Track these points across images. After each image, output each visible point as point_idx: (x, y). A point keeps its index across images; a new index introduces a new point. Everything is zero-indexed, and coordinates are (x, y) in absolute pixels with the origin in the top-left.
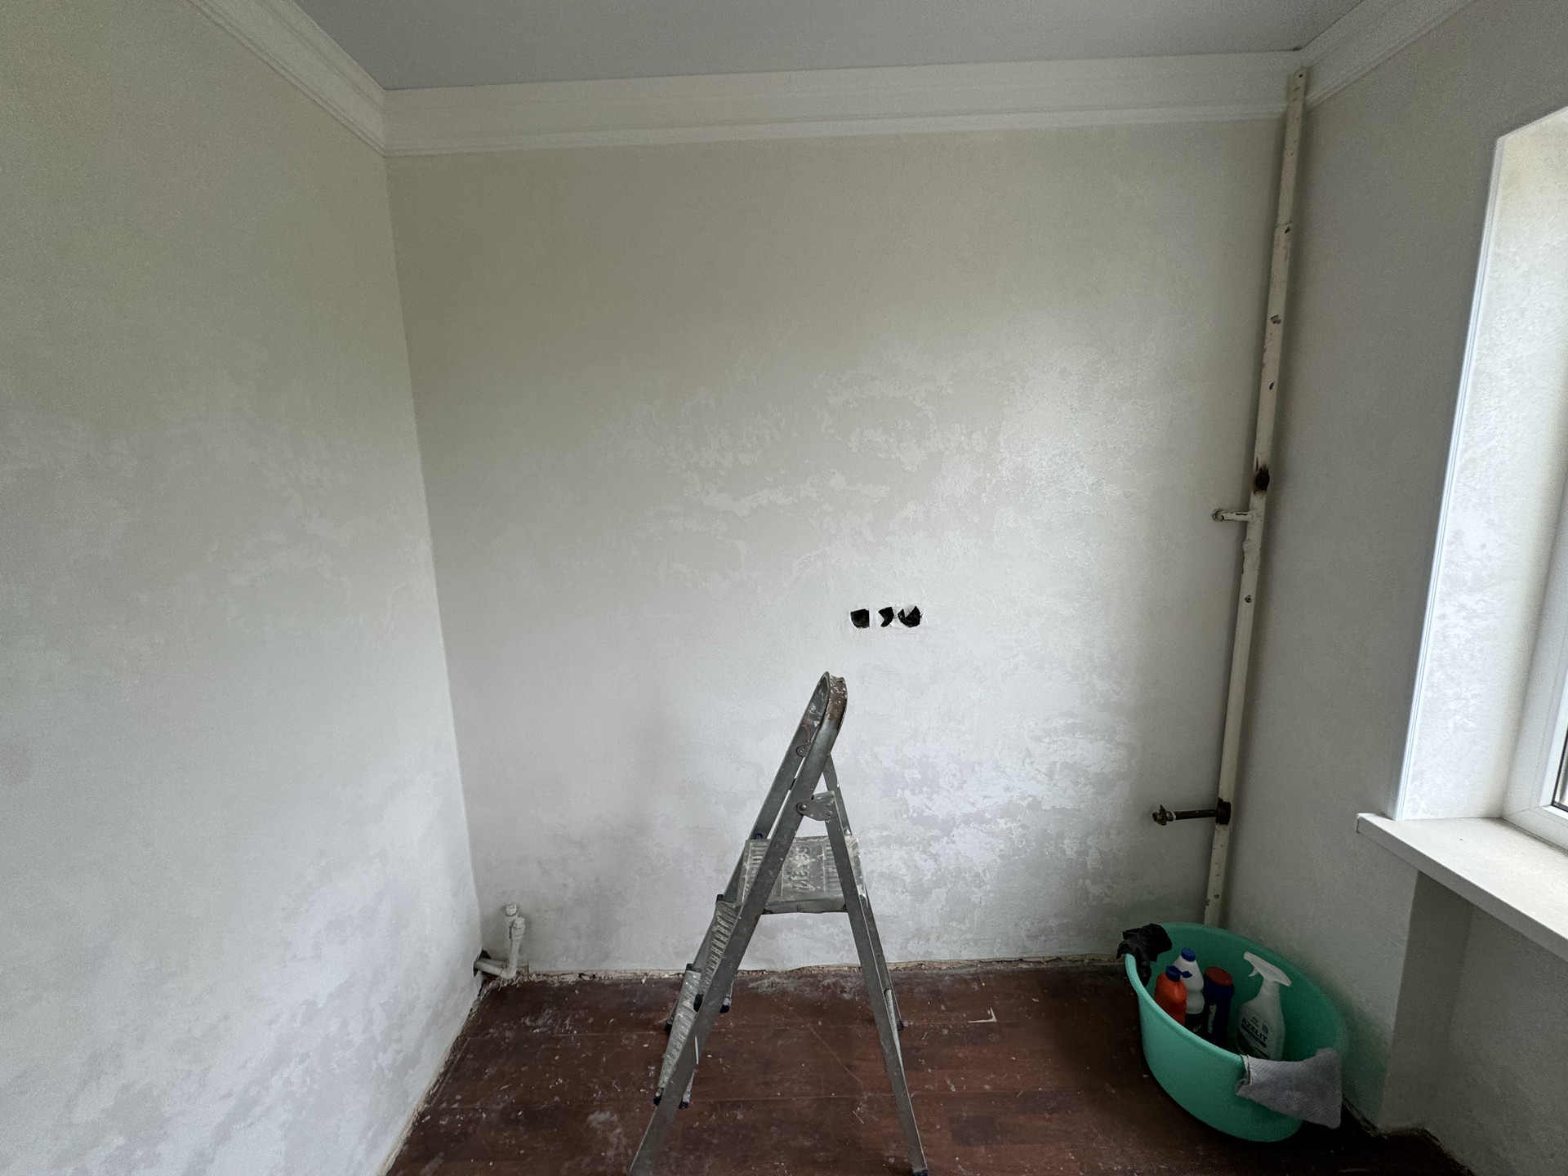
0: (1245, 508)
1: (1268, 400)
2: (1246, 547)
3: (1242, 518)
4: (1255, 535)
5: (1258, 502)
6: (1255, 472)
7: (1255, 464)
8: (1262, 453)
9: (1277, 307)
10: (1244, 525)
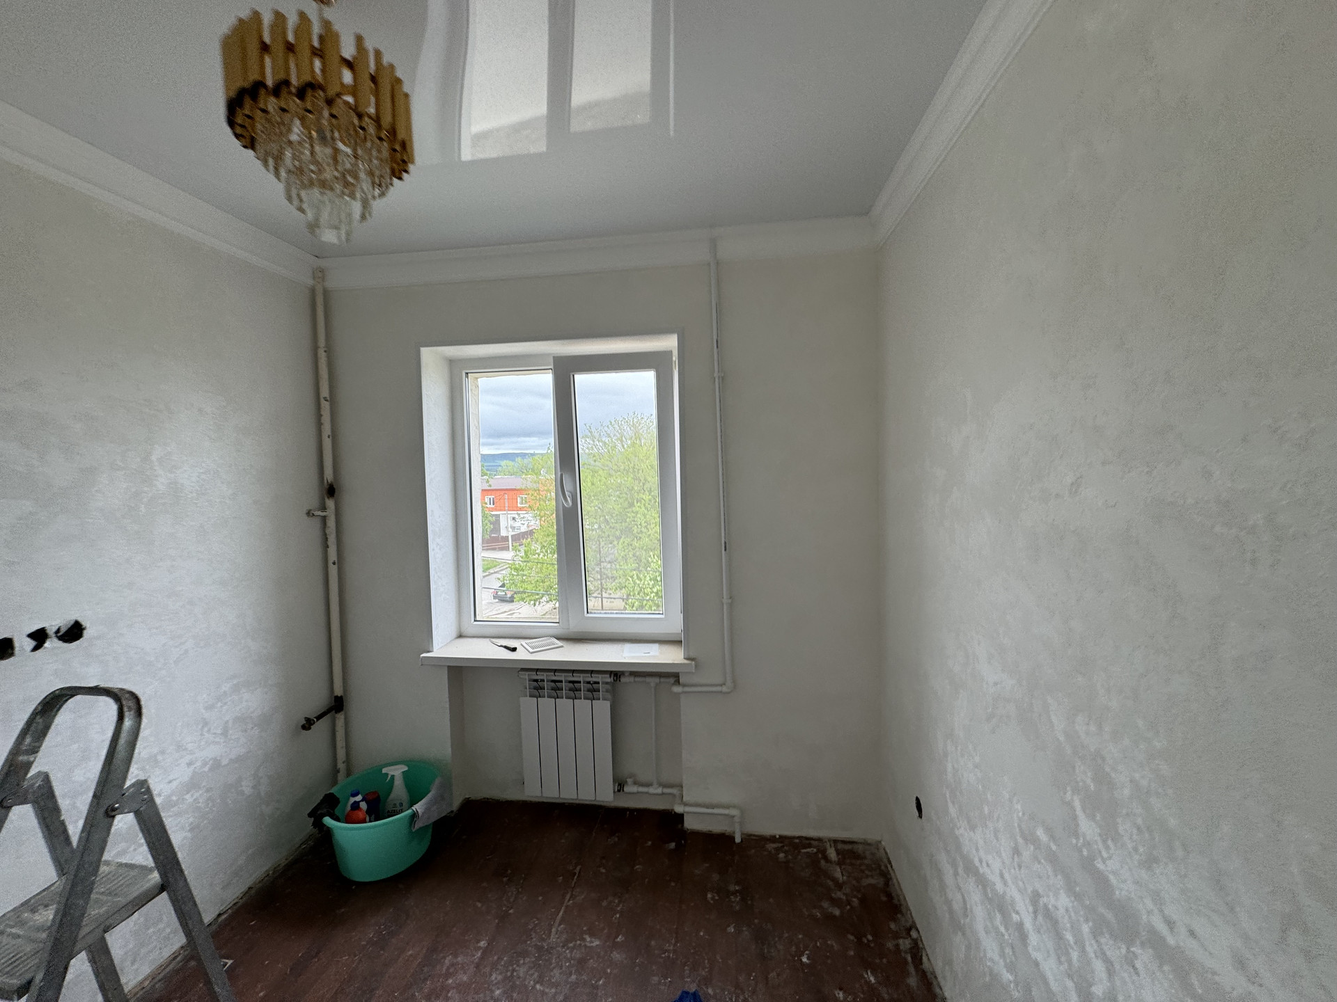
0: (324, 508)
1: (327, 443)
2: (328, 531)
3: (324, 514)
4: (331, 523)
5: (330, 503)
6: (326, 486)
7: (326, 482)
8: (329, 475)
9: (325, 392)
10: (324, 519)
